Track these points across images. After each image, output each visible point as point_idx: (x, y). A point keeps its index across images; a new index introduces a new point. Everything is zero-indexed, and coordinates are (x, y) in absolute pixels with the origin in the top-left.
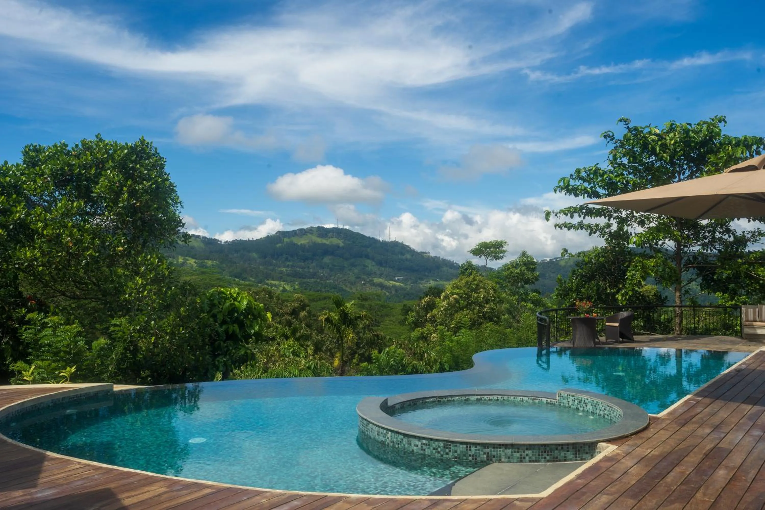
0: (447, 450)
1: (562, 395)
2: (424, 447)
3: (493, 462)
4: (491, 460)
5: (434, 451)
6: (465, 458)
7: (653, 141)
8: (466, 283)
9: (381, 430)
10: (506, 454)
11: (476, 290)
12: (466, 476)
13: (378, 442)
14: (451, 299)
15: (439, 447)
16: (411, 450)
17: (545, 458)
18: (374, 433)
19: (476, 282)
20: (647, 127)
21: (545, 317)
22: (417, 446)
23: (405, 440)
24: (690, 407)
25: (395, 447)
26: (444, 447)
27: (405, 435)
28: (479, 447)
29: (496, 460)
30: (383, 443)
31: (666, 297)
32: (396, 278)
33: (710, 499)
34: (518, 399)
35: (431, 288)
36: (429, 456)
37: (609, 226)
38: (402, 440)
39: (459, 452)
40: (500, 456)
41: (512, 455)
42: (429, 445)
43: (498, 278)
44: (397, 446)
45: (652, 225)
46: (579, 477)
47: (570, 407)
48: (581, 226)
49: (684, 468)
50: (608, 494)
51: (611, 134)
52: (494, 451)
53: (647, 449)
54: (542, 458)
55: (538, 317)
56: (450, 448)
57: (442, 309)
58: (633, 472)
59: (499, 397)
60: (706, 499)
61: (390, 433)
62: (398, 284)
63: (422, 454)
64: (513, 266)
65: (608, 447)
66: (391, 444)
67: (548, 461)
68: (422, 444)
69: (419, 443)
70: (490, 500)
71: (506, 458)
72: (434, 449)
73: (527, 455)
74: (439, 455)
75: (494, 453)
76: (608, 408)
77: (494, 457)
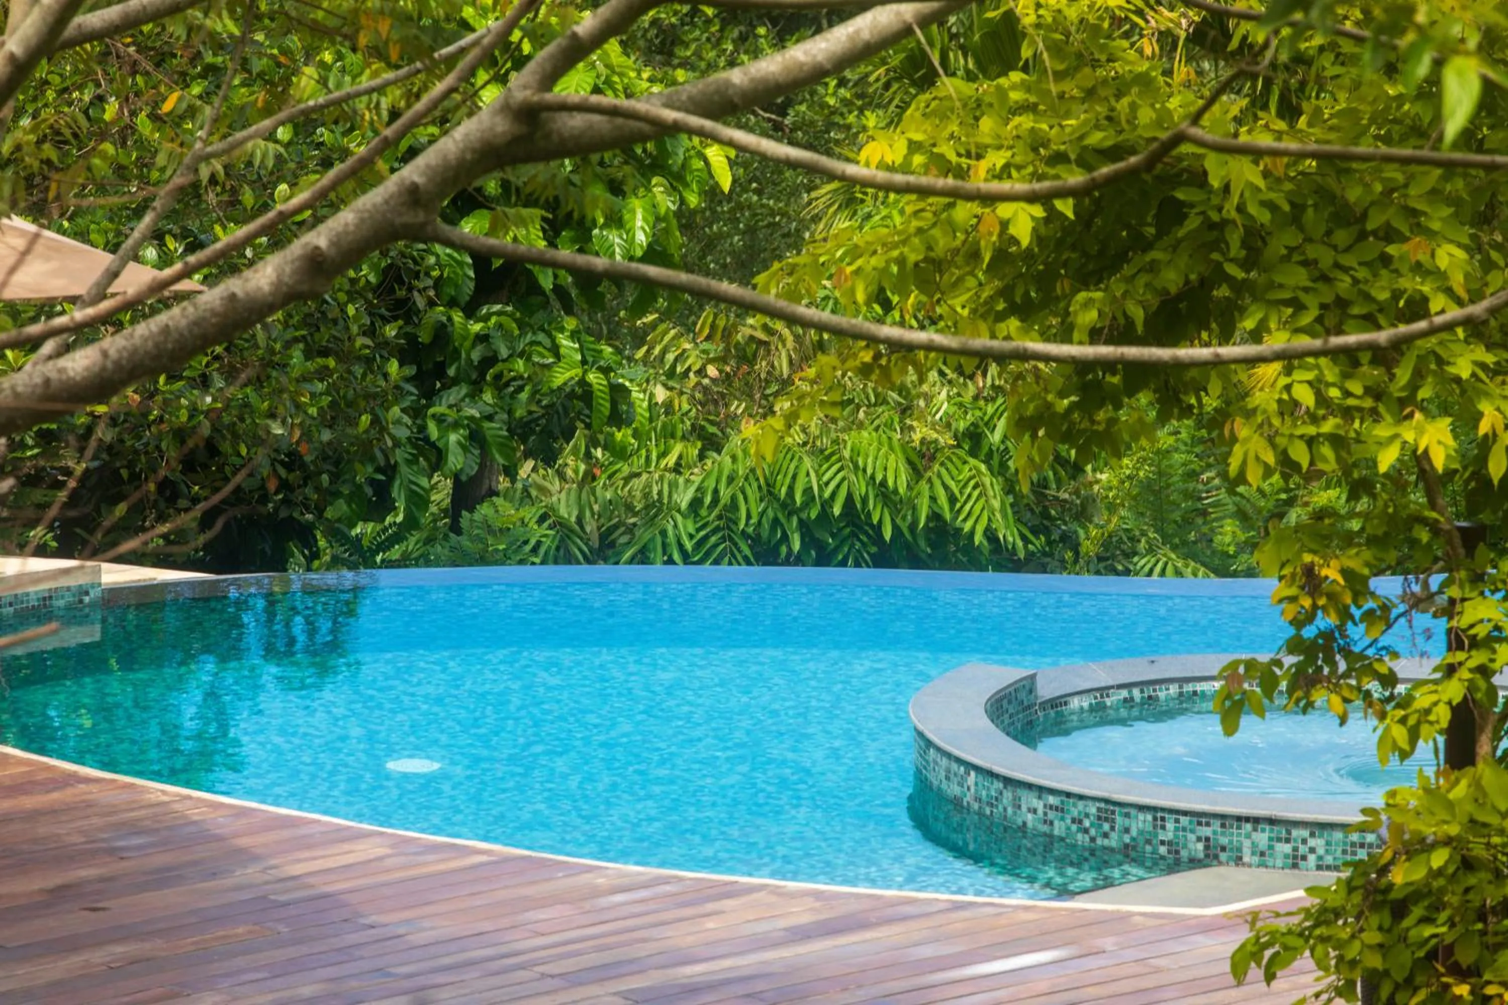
0: (1106, 827)
2: (1051, 815)
3: (1220, 863)
4: (1216, 857)
5: (1074, 827)
6: (1148, 848)
9: (954, 766)
10: (1254, 845)
13: (947, 799)
15: (1087, 815)
16: (1020, 822)
18: (938, 774)
22: (1035, 811)
23: (1008, 795)
25: (984, 814)
26: (1099, 818)
27: (1008, 781)
28: (1184, 820)
29: (1230, 858)
30: (957, 803)
36: (1062, 839)
38: (1001, 793)
39: (1134, 832)
40: (1239, 850)
41: (1271, 847)
42: (1062, 810)
44: (988, 812)
52: (1223, 834)
56: (1113, 821)
61: (973, 773)
63: (1045, 834)
66: (976, 806)
68: (1045, 806)
69: (1039, 805)
71: (1253, 854)
72: (1073, 821)
73: (1312, 850)
74: (1087, 838)
75: (1224, 841)
77: (1223, 849)
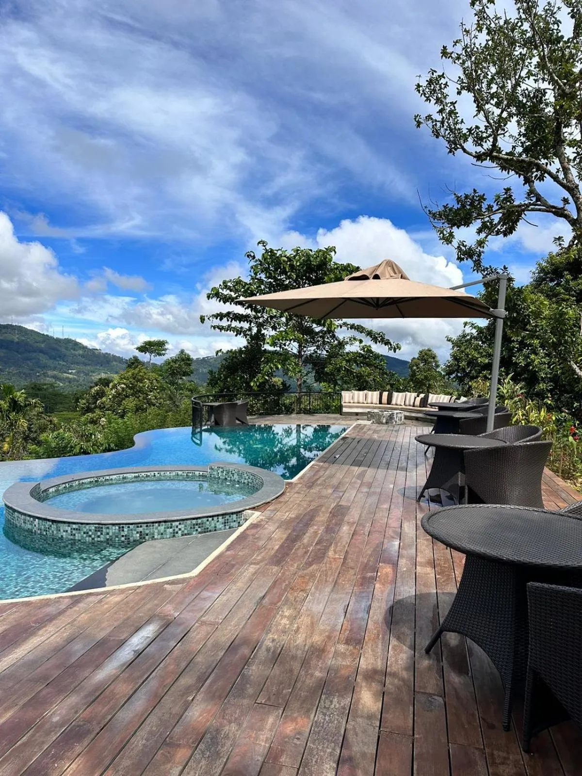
0: (99, 533)
1: (213, 467)
2: (74, 532)
3: (146, 540)
4: (144, 538)
5: (85, 535)
6: (117, 539)
7: (284, 261)
8: (133, 375)
9: (28, 518)
10: (159, 531)
11: (141, 381)
12: (117, 559)
13: (25, 530)
14: (119, 387)
15: (90, 530)
16: (60, 536)
17: (197, 530)
18: (20, 521)
19: (141, 374)
20: (279, 250)
21: (199, 401)
22: (67, 531)
23: (54, 526)
24: (316, 471)
25: (43, 535)
26: (96, 531)
27: (53, 521)
28: (132, 526)
29: (149, 538)
30: (30, 531)
31: (290, 385)
32: (70, 371)
33: (339, 555)
34: (174, 473)
35: (100, 379)
36: (80, 540)
37: (250, 329)
38: (51, 526)
39: (111, 534)
40: (153, 534)
41: (165, 531)
42: (79, 530)
43: (160, 371)
44: (45, 533)
45: (282, 329)
46: (228, 548)
47: (219, 477)
48: (229, 328)
49: (316, 527)
50: (254, 564)
51: (252, 254)
52: (147, 529)
53: (285, 513)
54: (194, 531)
55: (193, 401)
56: (102, 531)
57: (110, 397)
58: (276, 536)
59: (156, 473)
60: (337, 556)
61: (37, 520)
62: (71, 376)
63: (71, 540)
64: (173, 361)
65: (253, 514)
66: (39, 532)
67: (200, 533)
68: (71, 529)
69: (68, 529)
70: (139, 587)
71: (158, 534)
72: (84, 533)
73: (180, 529)
74: (90, 539)
75: (147, 532)
76: (251, 477)
77: (147, 535)
